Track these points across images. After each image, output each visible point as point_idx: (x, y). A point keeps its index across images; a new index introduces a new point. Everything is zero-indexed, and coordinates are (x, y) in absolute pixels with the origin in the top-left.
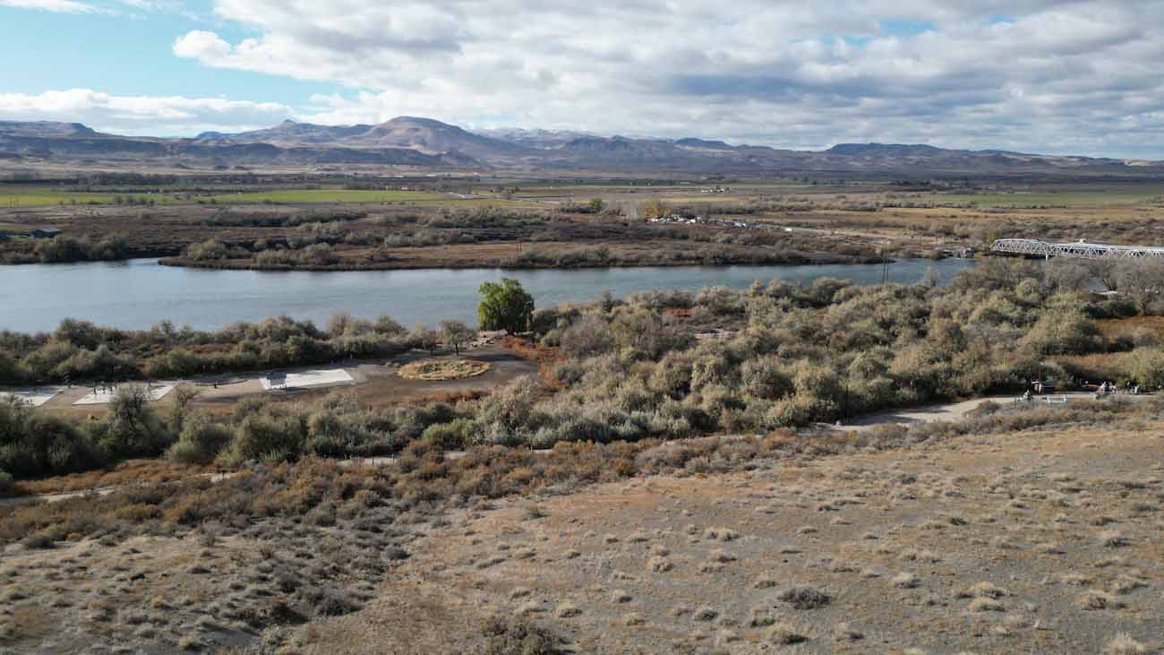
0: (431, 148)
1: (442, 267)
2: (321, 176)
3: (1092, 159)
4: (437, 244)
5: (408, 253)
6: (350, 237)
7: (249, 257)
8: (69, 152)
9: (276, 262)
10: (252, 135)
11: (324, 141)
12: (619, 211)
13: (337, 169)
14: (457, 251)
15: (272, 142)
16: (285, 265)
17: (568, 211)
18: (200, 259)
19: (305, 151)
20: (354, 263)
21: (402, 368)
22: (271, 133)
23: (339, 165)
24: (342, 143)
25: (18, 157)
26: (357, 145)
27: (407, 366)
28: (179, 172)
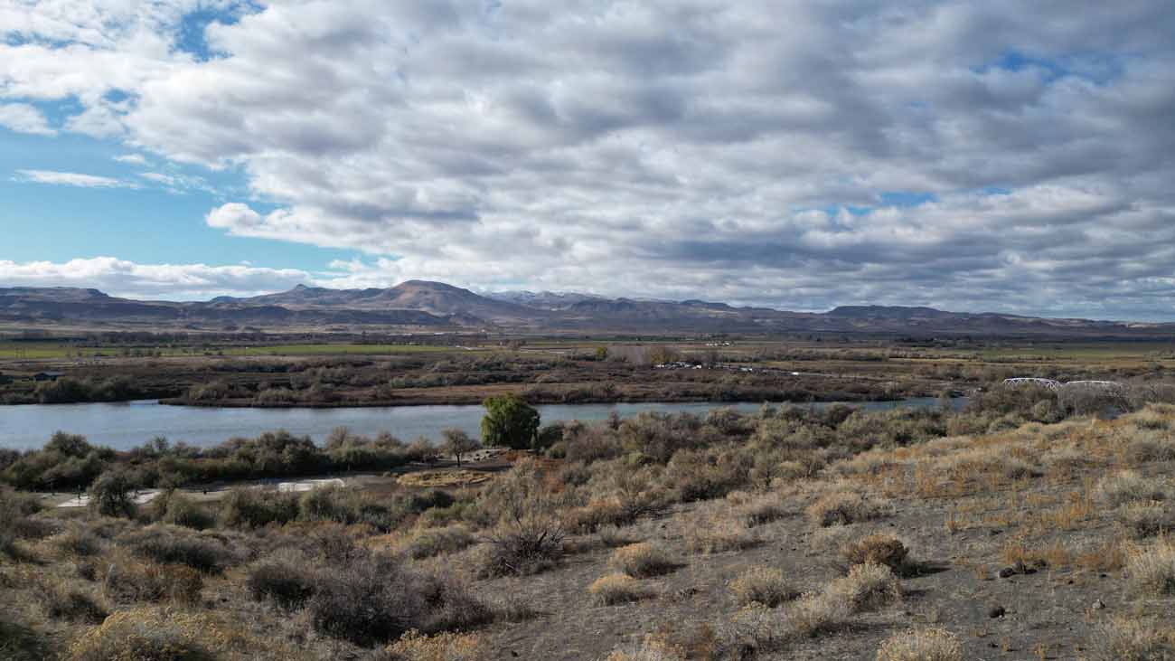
0: (440, 310)
1: (446, 404)
2: (330, 335)
3: (1093, 322)
4: (441, 385)
5: (413, 392)
6: (353, 380)
7: (251, 396)
8: (81, 316)
9: (277, 400)
10: (264, 299)
11: (334, 304)
12: (625, 359)
13: (346, 329)
14: (461, 391)
15: (283, 305)
16: (287, 403)
17: (574, 359)
18: (202, 398)
19: (317, 313)
20: (357, 400)
21: (401, 477)
22: (283, 297)
23: (348, 325)
24: (352, 306)
25: (31, 320)
26: (366, 307)
27: (406, 476)
28: (189, 332)
